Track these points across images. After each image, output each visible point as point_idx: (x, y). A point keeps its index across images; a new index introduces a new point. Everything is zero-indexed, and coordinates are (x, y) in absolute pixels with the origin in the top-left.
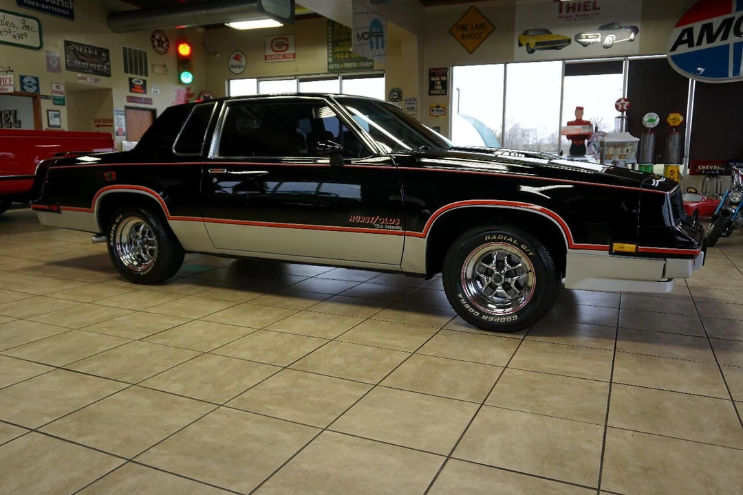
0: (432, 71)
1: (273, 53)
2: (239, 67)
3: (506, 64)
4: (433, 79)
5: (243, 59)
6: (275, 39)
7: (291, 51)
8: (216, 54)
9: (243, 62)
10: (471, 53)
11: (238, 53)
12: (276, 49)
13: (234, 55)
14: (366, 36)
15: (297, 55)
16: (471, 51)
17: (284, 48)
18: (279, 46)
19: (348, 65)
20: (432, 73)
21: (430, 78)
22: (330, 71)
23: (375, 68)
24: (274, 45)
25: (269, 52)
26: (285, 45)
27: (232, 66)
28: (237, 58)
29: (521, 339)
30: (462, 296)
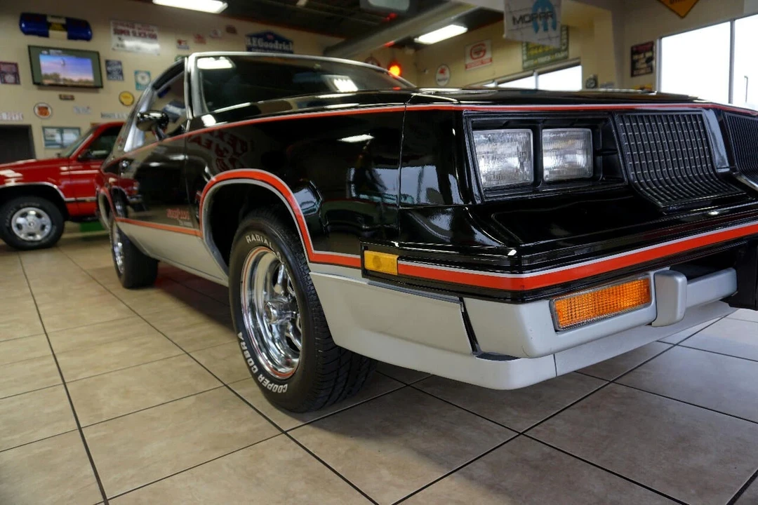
0: (635, 49)
1: (473, 61)
2: (444, 80)
3: (732, 21)
4: (636, 57)
5: (447, 72)
6: (474, 47)
7: (488, 56)
8: (425, 71)
9: (447, 74)
10: (682, 17)
11: (443, 67)
12: (475, 56)
13: (439, 70)
14: (527, 19)
15: (494, 59)
16: (682, 15)
17: (482, 54)
18: (477, 53)
19: (542, 60)
20: (636, 51)
21: (632, 57)
22: (525, 69)
23: (570, 57)
24: (473, 51)
25: (469, 61)
26: (481, 51)
27: (439, 80)
28: (442, 72)
29: (285, 430)
30: (243, 336)
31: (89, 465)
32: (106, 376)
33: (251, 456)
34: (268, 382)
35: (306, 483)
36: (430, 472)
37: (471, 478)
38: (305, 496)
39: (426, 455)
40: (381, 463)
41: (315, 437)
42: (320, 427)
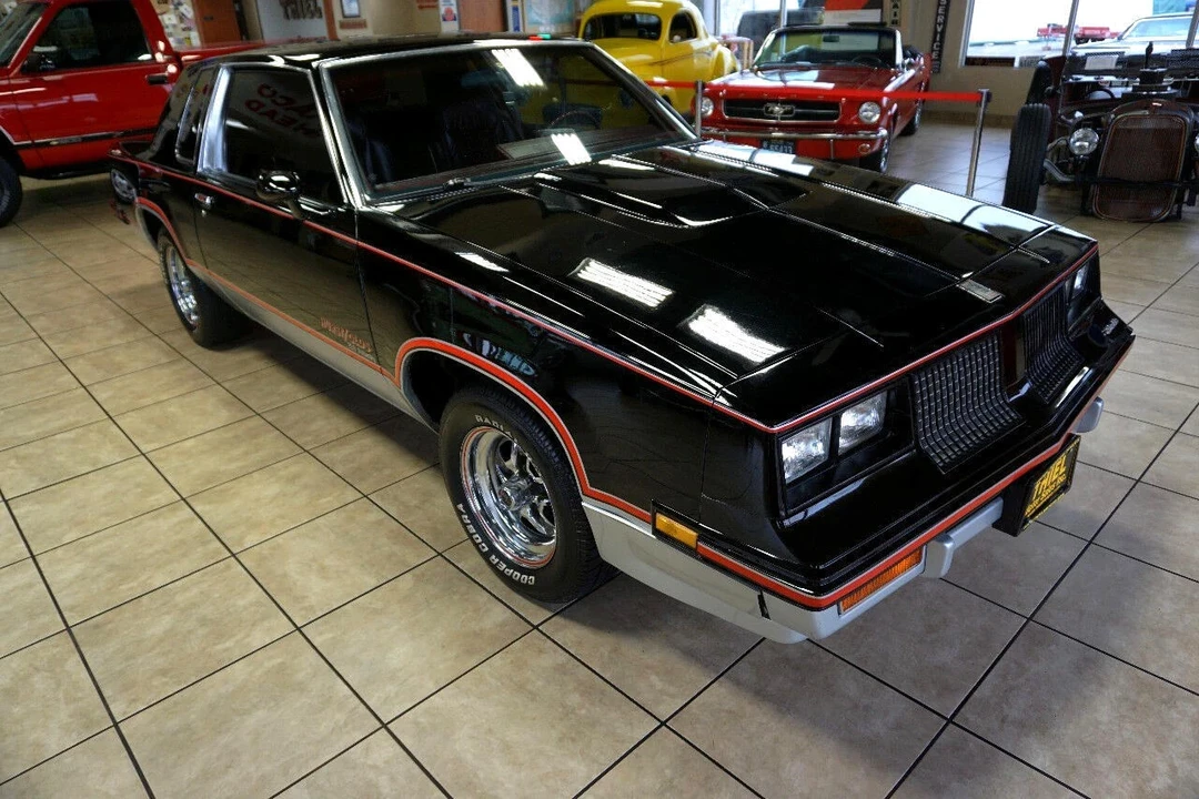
29: (535, 624)
30: (464, 508)
31: (338, 679)
32: (280, 540)
33: (512, 662)
34: (505, 566)
35: (581, 695)
36: (696, 677)
37: (738, 683)
38: (583, 712)
39: (690, 654)
40: (648, 667)
41: (570, 633)
42: (571, 618)
